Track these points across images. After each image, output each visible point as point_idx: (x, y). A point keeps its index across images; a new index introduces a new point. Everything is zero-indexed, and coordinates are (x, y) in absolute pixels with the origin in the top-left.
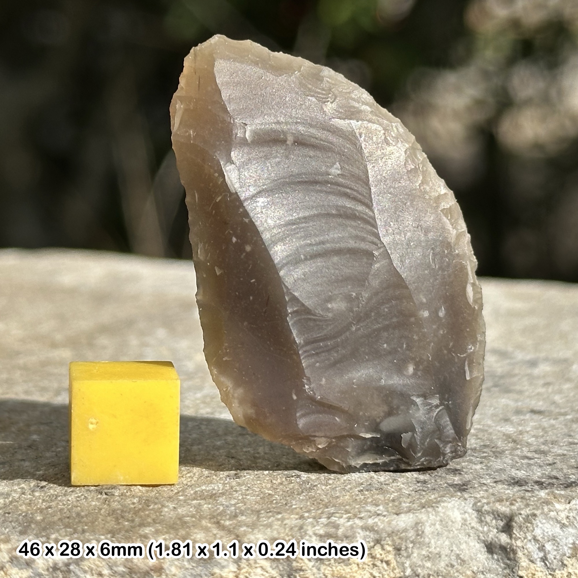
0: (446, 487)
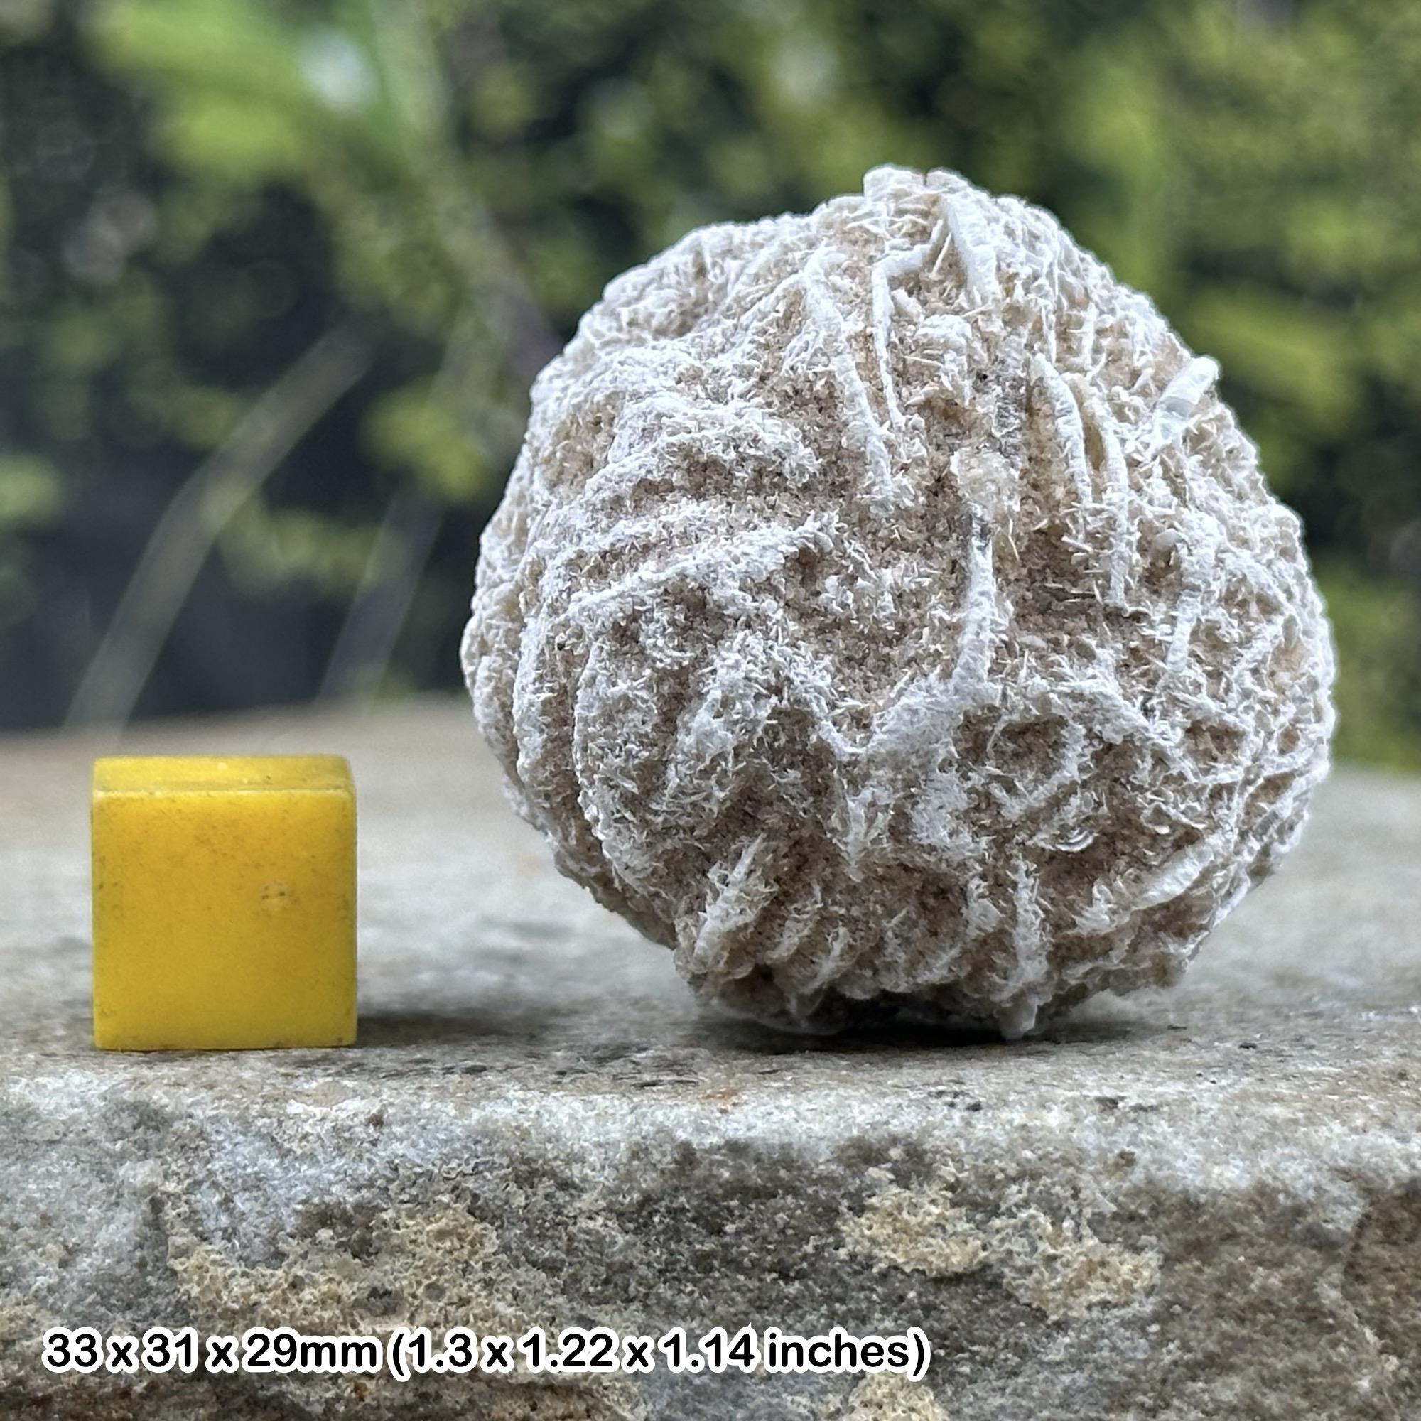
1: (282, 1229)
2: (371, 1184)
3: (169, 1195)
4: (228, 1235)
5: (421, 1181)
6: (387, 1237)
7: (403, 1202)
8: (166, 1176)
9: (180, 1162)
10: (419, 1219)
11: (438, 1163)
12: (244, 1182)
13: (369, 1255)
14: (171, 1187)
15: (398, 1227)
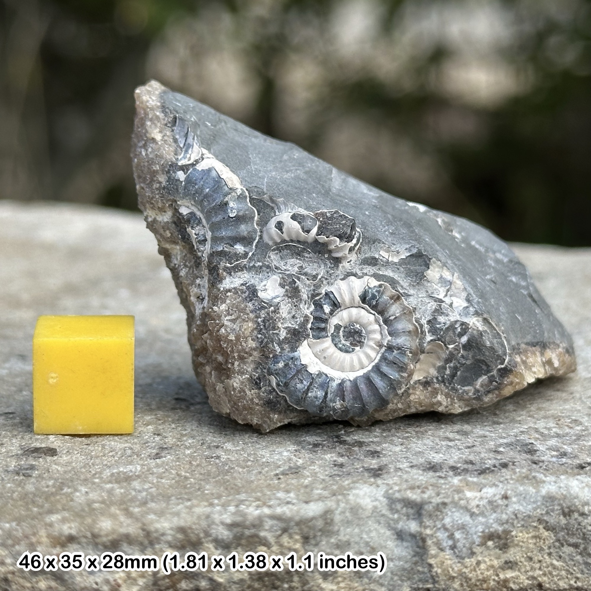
0: (362, 472)
1: (474, 543)
2: (507, 522)
3: (428, 535)
4: (453, 548)
5: (525, 518)
6: (512, 541)
7: (518, 527)
8: (426, 527)
9: (431, 521)
10: (525, 533)
11: (532, 511)
12: (458, 526)
13: (505, 548)
14: (428, 532)
15: (516, 537)
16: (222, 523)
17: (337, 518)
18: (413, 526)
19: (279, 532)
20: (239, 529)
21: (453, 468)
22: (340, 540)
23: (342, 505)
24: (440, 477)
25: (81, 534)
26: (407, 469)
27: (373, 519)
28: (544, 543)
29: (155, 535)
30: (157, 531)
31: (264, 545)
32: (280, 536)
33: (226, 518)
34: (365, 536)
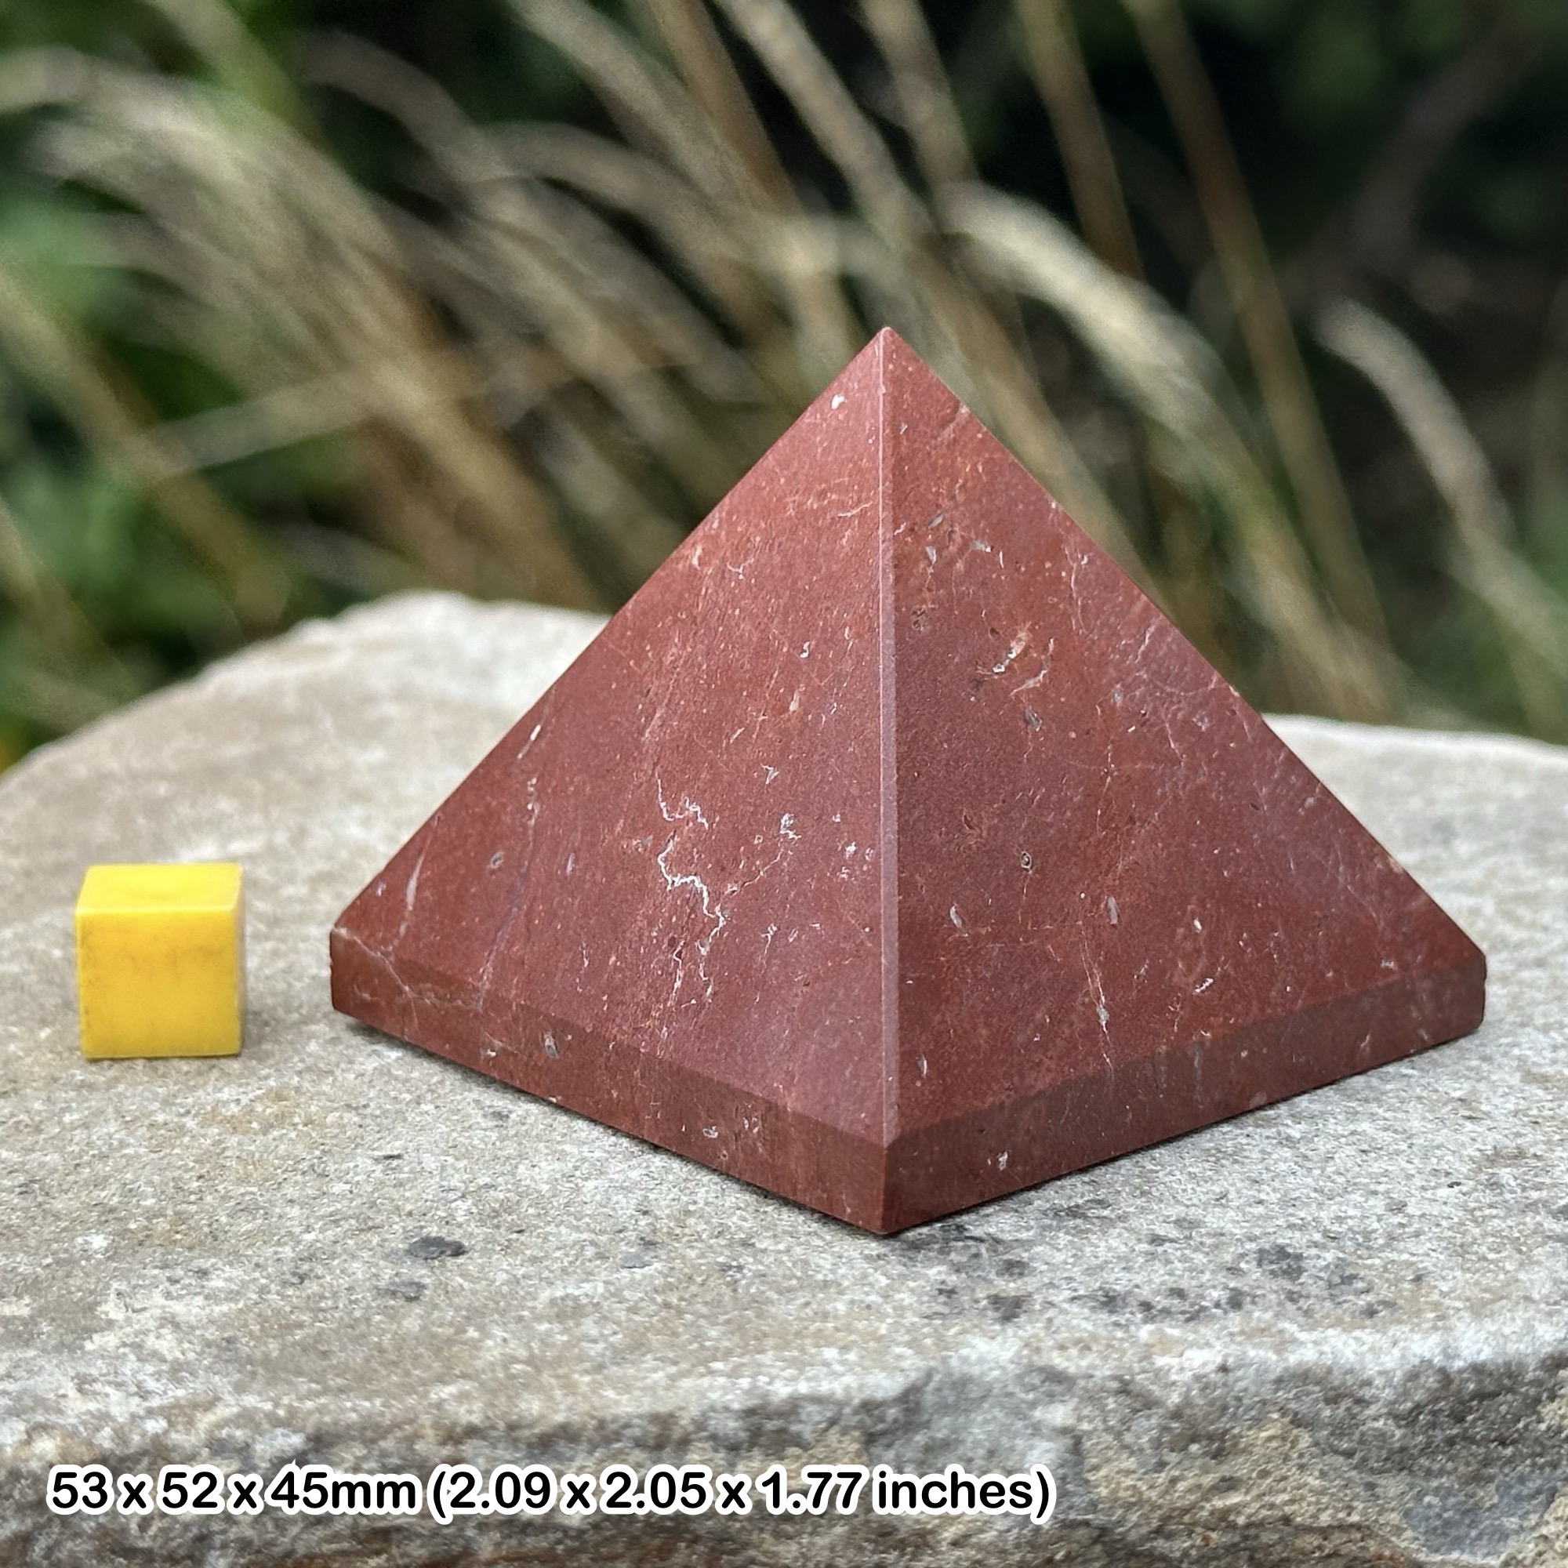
16: (726, 1409)
17: (929, 1399)
18: (1059, 1414)
19: (823, 1426)
20: (755, 1419)
21: (1146, 1306)
22: (932, 1438)
23: (937, 1378)
24: (1117, 1324)
25: (487, 1423)
26: (1065, 1306)
27: (990, 1400)
28: (1292, 1447)
29: (614, 1427)
30: (615, 1419)
31: (798, 1445)
32: (826, 1430)
33: (732, 1401)
34: (976, 1431)
